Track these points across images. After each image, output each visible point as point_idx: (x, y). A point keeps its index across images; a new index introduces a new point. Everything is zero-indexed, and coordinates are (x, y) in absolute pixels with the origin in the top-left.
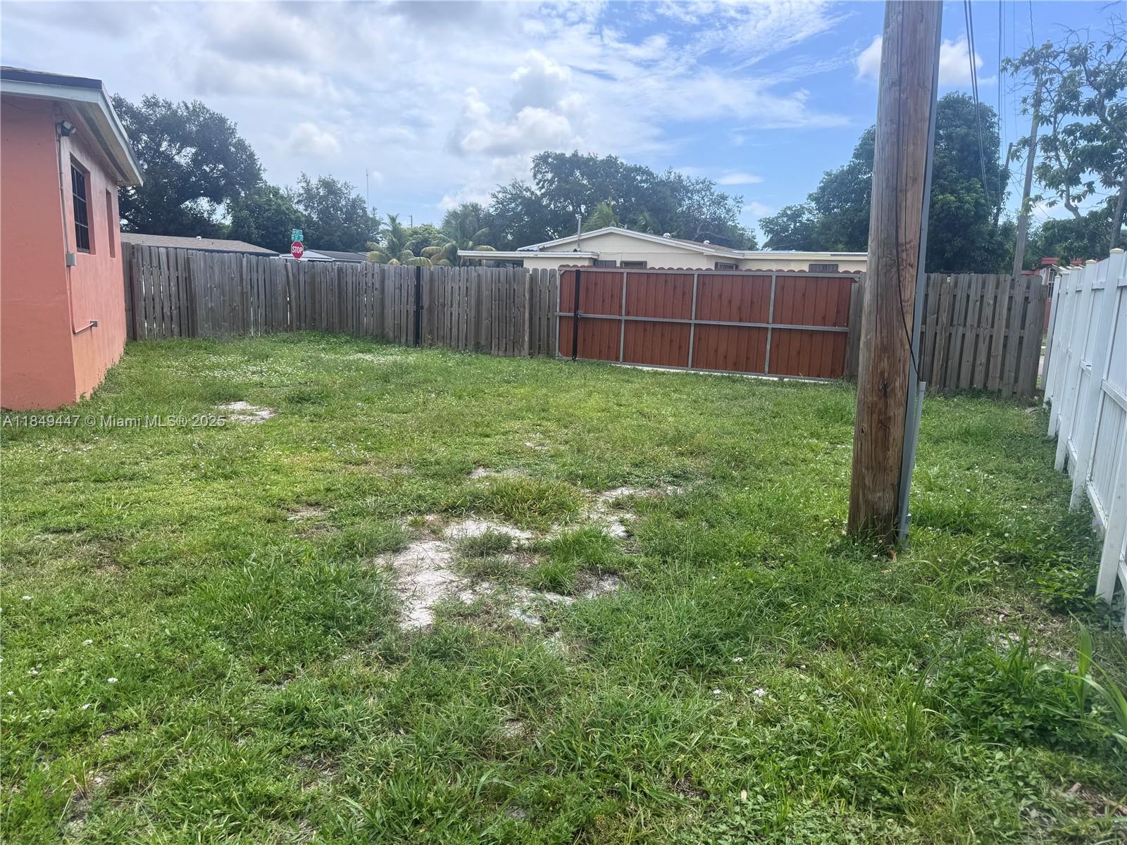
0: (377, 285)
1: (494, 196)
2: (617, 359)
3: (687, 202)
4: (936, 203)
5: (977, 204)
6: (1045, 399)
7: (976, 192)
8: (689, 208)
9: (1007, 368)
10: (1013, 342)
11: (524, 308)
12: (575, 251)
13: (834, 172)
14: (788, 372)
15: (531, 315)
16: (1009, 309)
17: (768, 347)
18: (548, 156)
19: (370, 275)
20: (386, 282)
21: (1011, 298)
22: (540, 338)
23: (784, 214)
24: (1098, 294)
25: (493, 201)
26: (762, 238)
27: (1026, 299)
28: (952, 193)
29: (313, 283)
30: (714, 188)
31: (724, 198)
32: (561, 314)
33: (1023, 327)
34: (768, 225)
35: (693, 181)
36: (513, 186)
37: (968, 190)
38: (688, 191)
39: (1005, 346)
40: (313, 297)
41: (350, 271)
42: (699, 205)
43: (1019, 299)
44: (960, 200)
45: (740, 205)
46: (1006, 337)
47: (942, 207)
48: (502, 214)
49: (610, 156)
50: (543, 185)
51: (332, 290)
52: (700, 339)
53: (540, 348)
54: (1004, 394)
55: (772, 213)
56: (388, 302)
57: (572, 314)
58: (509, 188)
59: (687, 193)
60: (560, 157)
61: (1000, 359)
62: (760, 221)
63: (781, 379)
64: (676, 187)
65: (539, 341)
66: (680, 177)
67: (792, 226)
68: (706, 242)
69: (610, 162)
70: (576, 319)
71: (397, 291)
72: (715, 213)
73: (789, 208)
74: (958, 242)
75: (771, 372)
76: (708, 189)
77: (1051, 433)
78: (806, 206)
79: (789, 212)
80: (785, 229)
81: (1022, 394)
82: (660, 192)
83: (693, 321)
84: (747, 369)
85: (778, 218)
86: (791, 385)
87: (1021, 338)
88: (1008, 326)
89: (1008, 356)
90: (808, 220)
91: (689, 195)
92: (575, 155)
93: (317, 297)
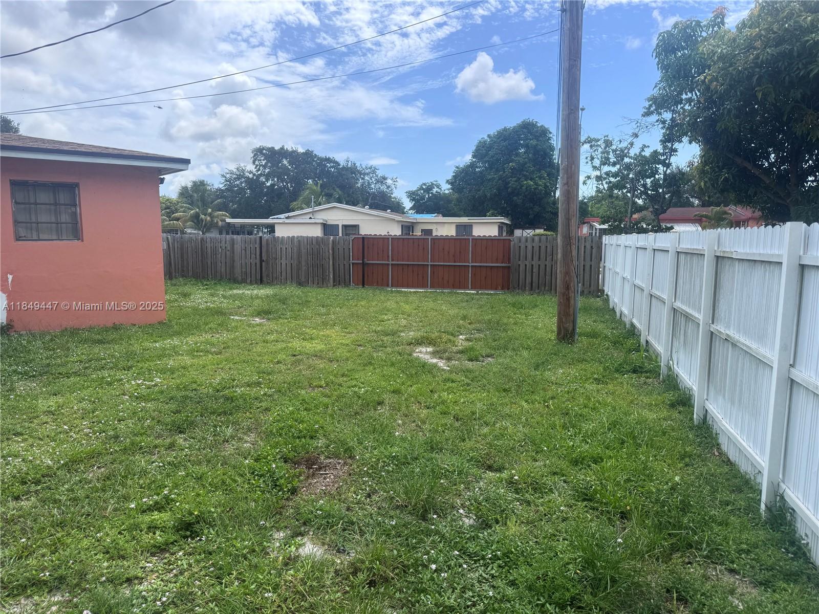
0: (229, 248)
1: (223, 176)
2: (388, 286)
3: (361, 181)
4: (523, 186)
5: (546, 187)
6: (605, 293)
7: (544, 179)
8: (362, 185)
9: (585, 280)
10: (587, 268)
11: (329, 259)
12: (310, 218)
13: (461, 166)
14: (481, 288)
15: (333, 263)
16: (585, 252)
17: (470, 275)
18: (263, 149)
19: (223, 242)
20: (235, 246)
21: (585, 247)
22: (339, 275)
23: (421, 188)
24: (627, 248)
25: (223, 180)
26: (408, 204)
27: (592, 247)
28: (531, 179)
29: (182, 248)
30: (378, 172)
31: (385, 178)
32: (353, 261)
33: (591, 260)
34: (412, 195)
35: (364, 167)
36: (238, 169)
37: (540, 178)
38: (361, 174)
39: (584, 270)
40: (182, 257)
41: (209, 240)
42: (369, 183)
43: (588, 247)
44: (536, 184)
45: (396, 183)
46: (584, 266)
47: (527, 188)
48: (230, 188)
49: (308, 150)
50: (259, 168)
51: (196, 252)
52: (434, 273)
53: (340, 281)
54: (585, 293)
55: (414, 188)
56: (237, 258)
57: (361, 262)
58: (235, 170)
59: (360, 175)
60: (272, 150)
61: (582, 275)
62: (407, 192)
63: (478, 292)
64: (352, 171)
65: (339, 277)
66: (355, 164)
67: (427, 196)
68: (389, 211)
69: (308, 154)
70: (363, 264)
71: (243, 251)
72: (380, 188)
73: (425, 184)
74: (537, 209)
75: (472, 289)
76: (374, 172)
77: (611, 307)
78: (435, 183)
79: (424, 187)
80: (423, 198)
81: (593, 292)
82: (344, 175)
83: (430, 263)
84: (460, 288)
85: (417, 191)
86: (482, 294)
87: (591, 266)
88: (584, 260)
89: (585, 274)
90: (436, 192)
91: (362, 176)
92: (282, 148)
93: (185, 257)
